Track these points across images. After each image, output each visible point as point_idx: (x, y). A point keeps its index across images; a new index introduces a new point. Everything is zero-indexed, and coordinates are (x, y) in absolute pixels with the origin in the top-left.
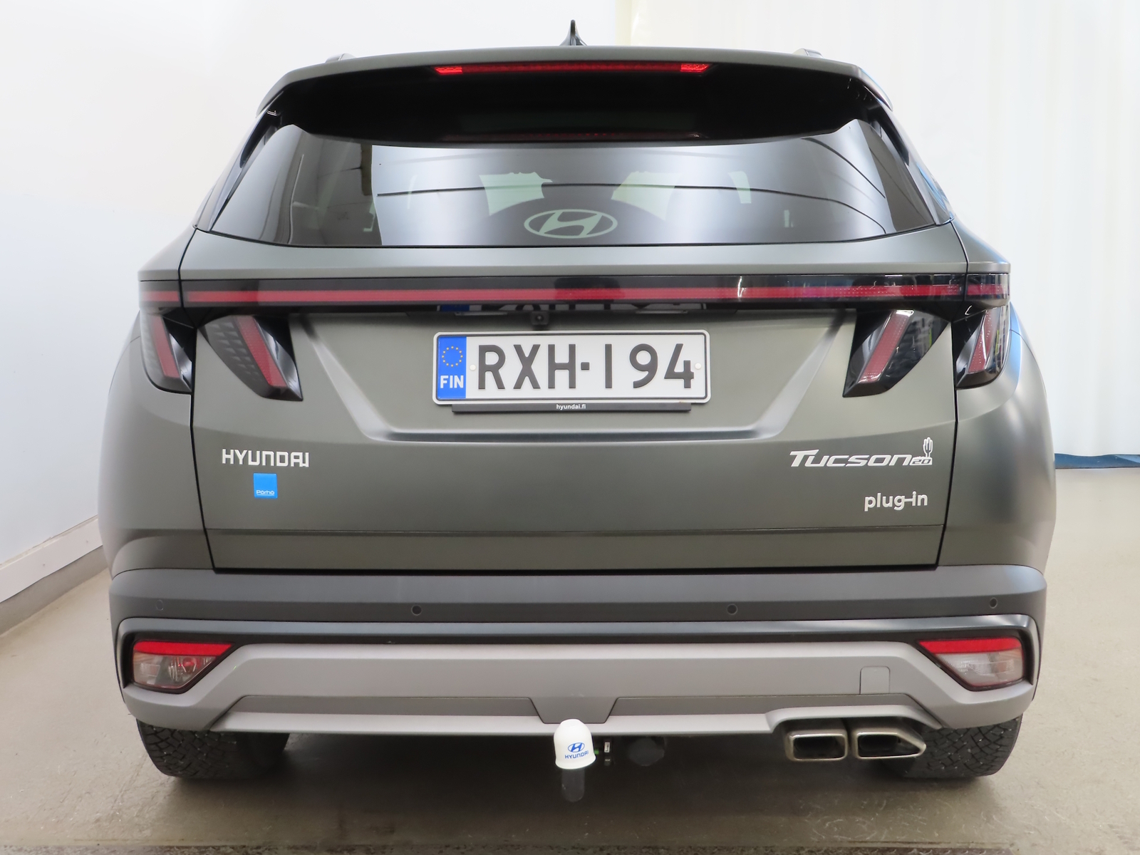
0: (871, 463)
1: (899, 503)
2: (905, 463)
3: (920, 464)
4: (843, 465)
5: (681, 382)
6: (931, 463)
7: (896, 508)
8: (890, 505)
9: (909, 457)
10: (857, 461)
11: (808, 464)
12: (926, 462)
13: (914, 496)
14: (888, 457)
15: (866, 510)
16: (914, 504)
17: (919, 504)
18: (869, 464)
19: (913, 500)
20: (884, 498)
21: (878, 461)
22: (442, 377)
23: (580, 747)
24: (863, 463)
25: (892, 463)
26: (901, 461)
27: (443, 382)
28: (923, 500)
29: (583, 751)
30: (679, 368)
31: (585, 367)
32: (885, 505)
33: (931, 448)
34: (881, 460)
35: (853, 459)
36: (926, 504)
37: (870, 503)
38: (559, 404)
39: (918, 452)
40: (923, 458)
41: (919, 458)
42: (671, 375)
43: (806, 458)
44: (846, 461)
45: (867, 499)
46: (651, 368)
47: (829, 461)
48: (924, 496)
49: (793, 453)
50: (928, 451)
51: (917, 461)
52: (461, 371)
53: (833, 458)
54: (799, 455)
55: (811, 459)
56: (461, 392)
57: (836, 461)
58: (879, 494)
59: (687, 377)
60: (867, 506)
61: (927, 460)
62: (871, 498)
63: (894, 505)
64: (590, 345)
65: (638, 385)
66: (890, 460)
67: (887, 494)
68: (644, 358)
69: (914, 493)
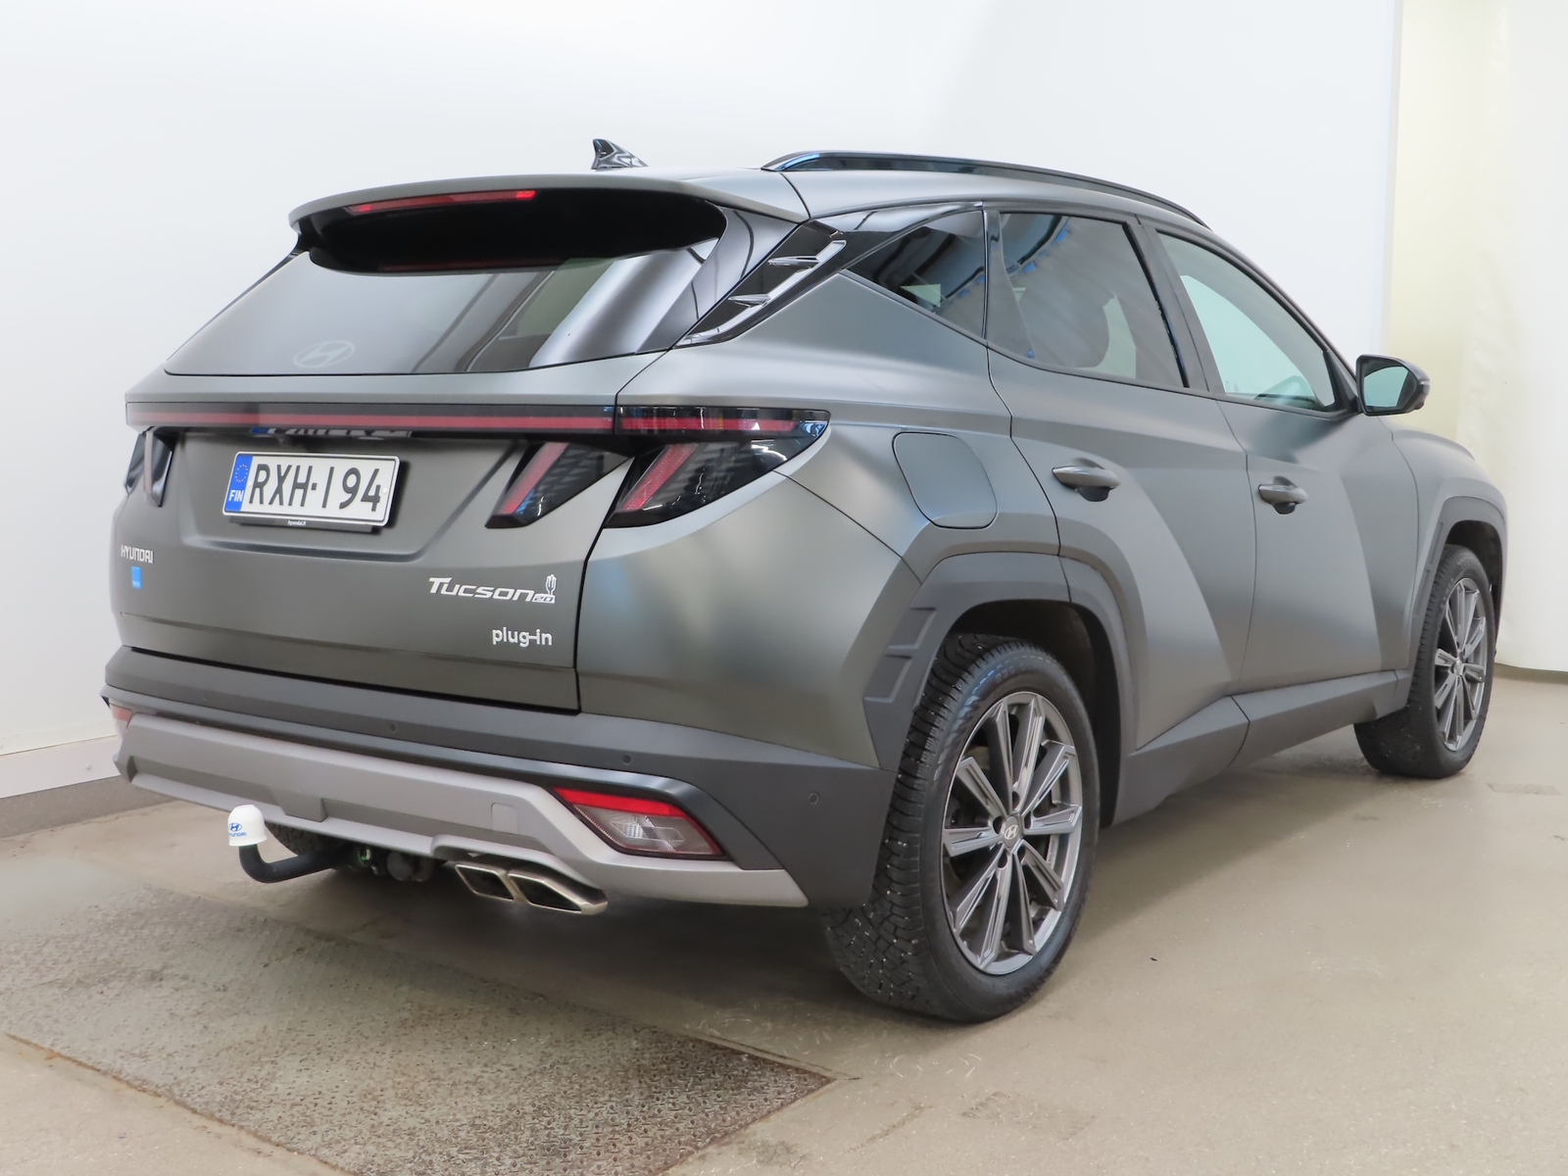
0: (496, 596)
1: (524, 639)
2: (528, 599)
3: (542, 601)
4: (471, 595)
5: (370, 504)
6: (553, 602)
7: (522, 645)
8: (516, 640)
9: (531, 593)
10: (484, 592)
11: (443, 591)
12: (548, 599)
13: (538, 634)
14: (511, 591)
15: (495, 643)
16: (538, 643)
17: (543, 643)
18: (494, 597)
19: (537, 638)
20: (510, 632)
21: (501, 594)
22: (233, 491)
23: (237, 827)
24: (489, 594)
25: (516, 598)
26: (523, 596)
27: (232, 495)
28: (547, 639)
29: (240, 832)
30: (372, 493)
31: (314, 487)
32: (511, 640)
33: (554, 586)
34: (506, 594)
35: (480, 590)
36: (550, 643)
37: (498, 636)
38: (292, 520)
39: (540, 588)
40: (546, 595)
41: (542, 595)
42: (366, 498)
43: (441, 585)
44: (473, 592)
45: (495, 632)
46: (353, 491)
47: (460, 591)
48: (549, 636)
49: (431, 579)
50: (550, 589)
51: (540, 598)
52: (242, 487)
53: (464, 587)
54: (437, 581)
55: (445, 586)
56: (239, 504)
57: (465, 591)
58: (505, 628)
59: (375, 500)
60: (495, 640)
61: (548, 598)
62: (499, 632)
63: (519, 641)
64: (320, 466)
65: (343, 505)
66: (513, 594)
67: (512, 628)
68: (351, 481)
69: (538, 631)
